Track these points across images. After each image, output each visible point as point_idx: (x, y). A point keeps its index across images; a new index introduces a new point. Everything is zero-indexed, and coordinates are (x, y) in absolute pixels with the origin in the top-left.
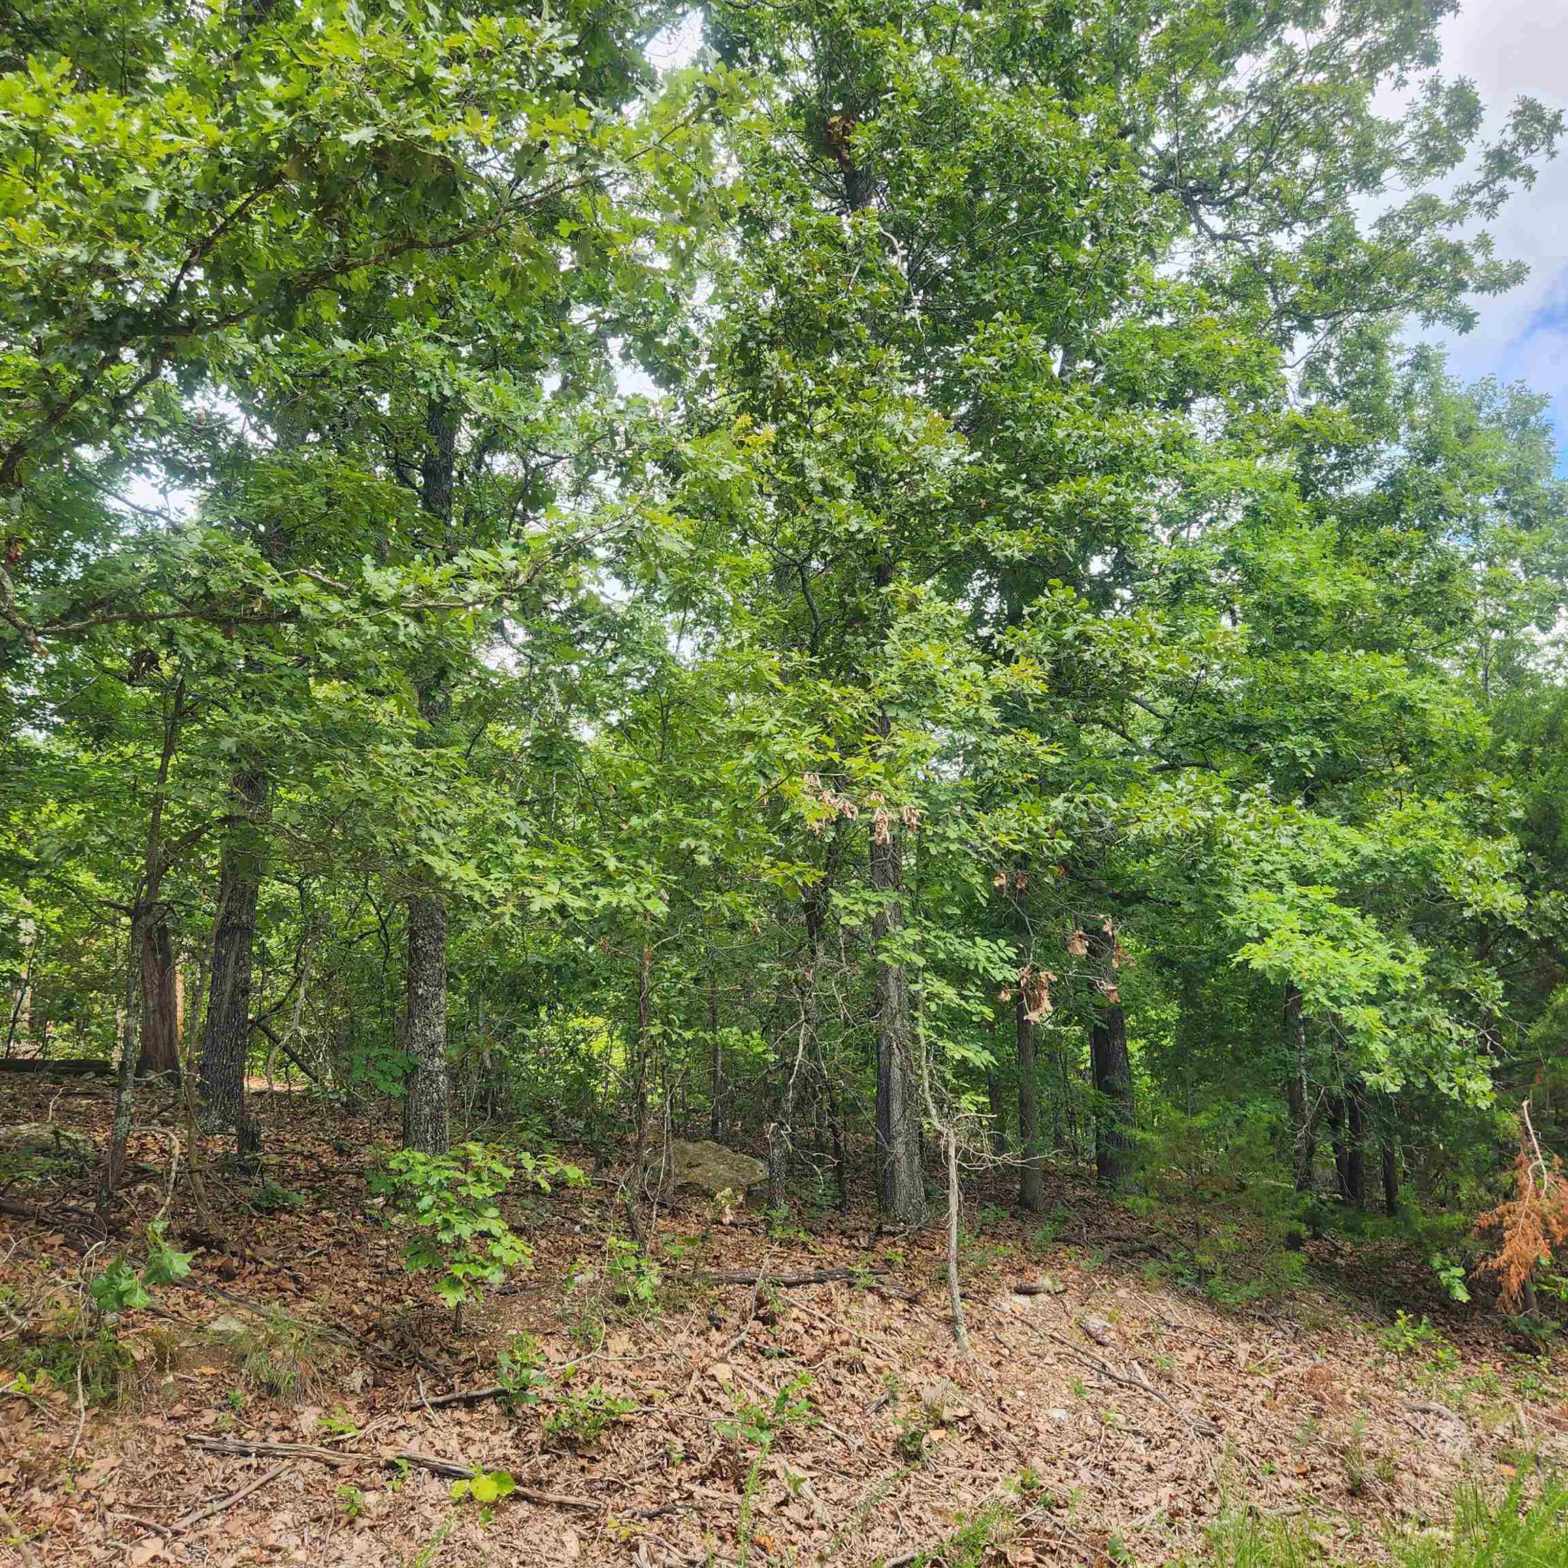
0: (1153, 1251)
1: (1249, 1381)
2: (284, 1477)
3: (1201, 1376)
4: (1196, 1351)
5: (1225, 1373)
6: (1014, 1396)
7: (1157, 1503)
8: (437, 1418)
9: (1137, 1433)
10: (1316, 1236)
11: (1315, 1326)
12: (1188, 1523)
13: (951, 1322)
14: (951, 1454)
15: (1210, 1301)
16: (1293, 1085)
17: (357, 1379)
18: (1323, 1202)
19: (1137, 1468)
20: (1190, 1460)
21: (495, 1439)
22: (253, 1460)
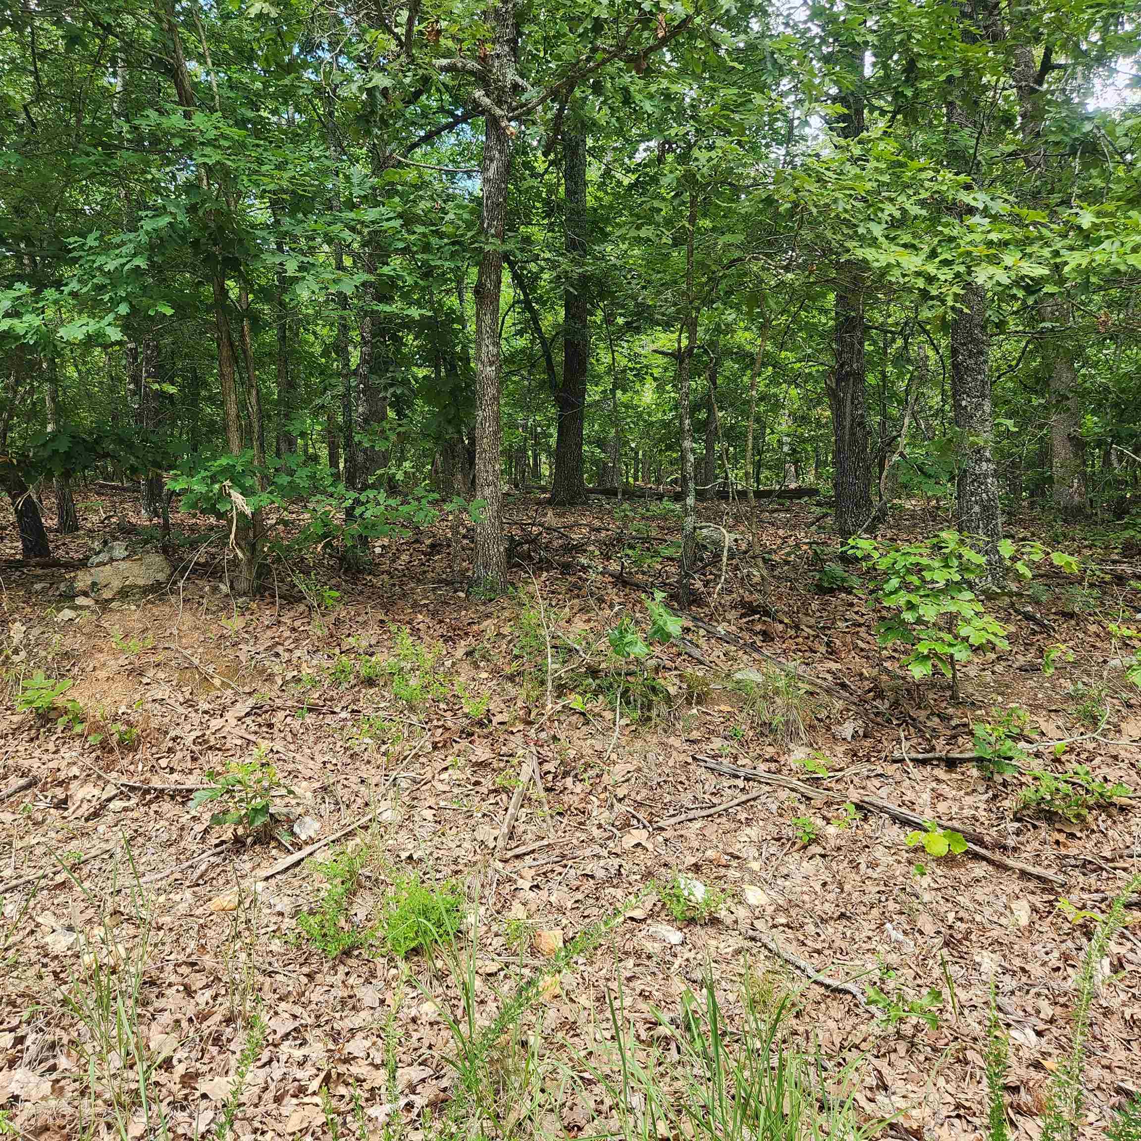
2: (763, 799)
8: (916, 773)
17: (847, 729)
21: (969, 800)
22: (740, 783)
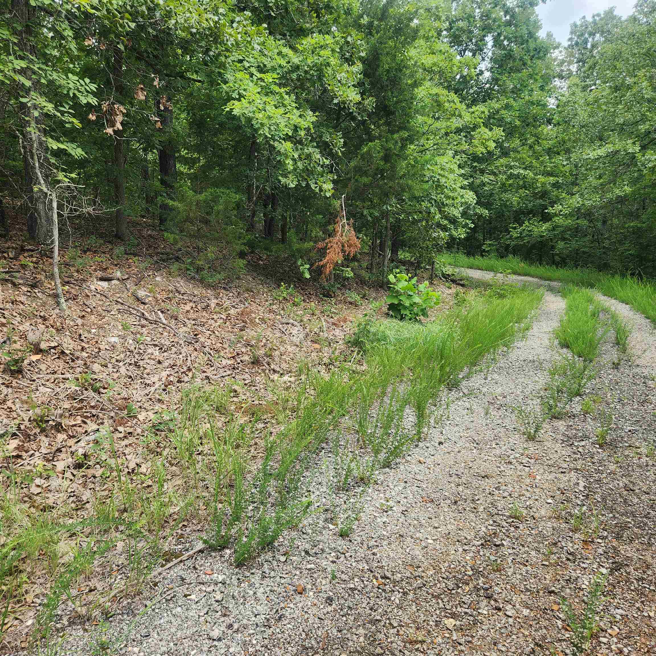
0: (177, 259)
1: (215, 317)
3: (192, 315)
4: (191, 304)
5: (204, 313)
6: (89, 332)
7: (160, 380)
9: (155, 345)
10: (252, 252)
11: (247, 290)
12: (173, 388)
13: (56, 296)
14: (43, 367)
15: (202, 281)
16: (250, 186)
18: (257, 238)
19: (153, 362)
20: (181, 356)
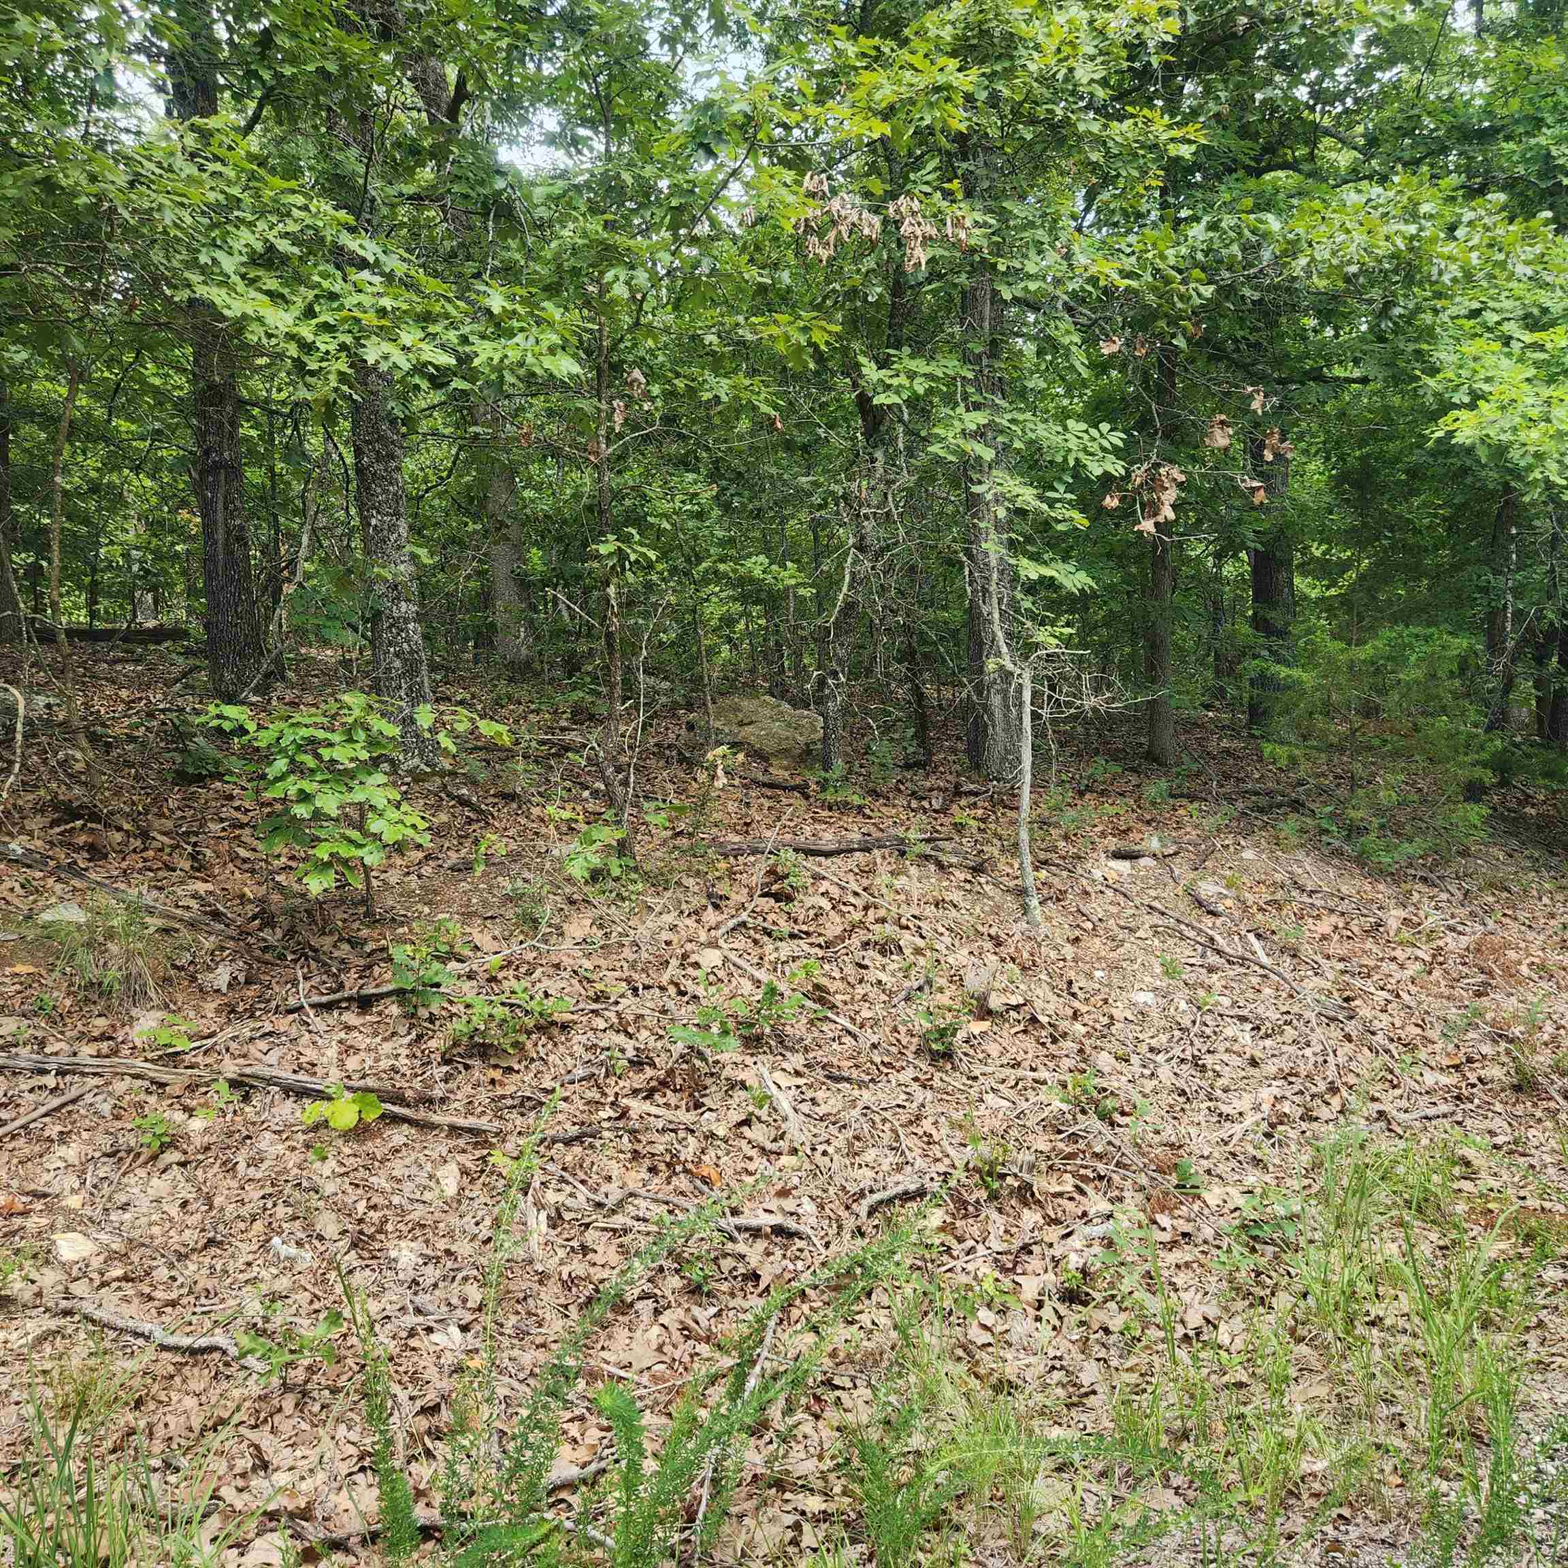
0: (1296, 806)
1: (1398, 953)
2: (89, 1098)
3: (1335, 948)
4: (1334, 919)
5: (1369, 944)
6: (1090, 976)
7: (1257, 1108)
8: (318, 1023)
9: (1243, 1019)
10: (1504, 783)
11: (1492, 885)
12: (1293, 1134)
13: (1021, 892)
14: (994, 1049)
15: (1361, 860)
16: (1494, 616)
17: (222, 976)
18: (1516, 745)
19: (1236, 1061)
20: (1308, 1052)
21: (387, 1047)
22: (50, 1080)
